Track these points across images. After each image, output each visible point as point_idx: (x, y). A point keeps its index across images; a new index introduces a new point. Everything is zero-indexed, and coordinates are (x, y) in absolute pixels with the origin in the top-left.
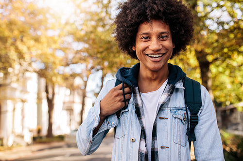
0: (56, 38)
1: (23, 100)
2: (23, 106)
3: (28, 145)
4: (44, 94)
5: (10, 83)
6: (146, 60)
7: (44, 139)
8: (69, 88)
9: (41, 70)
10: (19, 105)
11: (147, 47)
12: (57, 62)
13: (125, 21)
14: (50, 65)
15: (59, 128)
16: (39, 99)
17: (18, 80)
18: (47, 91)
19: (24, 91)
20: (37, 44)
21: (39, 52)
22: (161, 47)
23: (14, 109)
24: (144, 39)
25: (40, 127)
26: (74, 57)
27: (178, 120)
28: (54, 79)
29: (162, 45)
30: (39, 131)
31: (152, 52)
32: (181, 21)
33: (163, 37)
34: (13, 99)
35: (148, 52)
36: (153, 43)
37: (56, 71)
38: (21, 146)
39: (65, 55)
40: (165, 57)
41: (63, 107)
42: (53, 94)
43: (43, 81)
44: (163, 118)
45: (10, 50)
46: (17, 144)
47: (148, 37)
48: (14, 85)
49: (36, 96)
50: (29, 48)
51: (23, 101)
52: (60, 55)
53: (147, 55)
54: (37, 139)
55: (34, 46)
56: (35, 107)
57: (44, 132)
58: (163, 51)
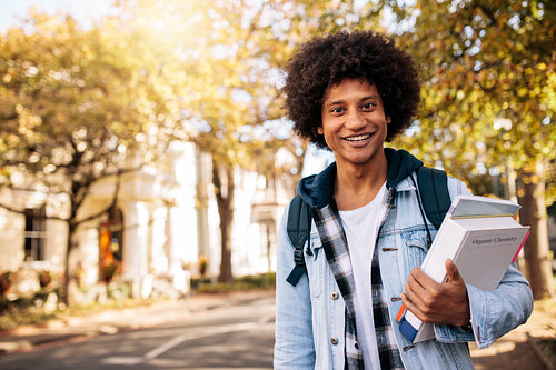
0: (232, 62)
1: (170, 200)
2: (168, 214)
3: (183, 297)
4: (211, 189)
5: (141, 166)
6: (343, 147)
7: (215, 285)
8: (264, 174)
9: (202, 135)
10: (161, 212)
11: (343, 126)
12: (236, 116)
13: (300, 86)
14: (221, 123)
15: (245, 261)
16: (201, 198)
17: (155, 159)
18: (217, 182)
19: (170, 182)
20: (191, 80)
21: (198, 96)
22: (365, 123)
23: (151, 222)
24: (335, 113)
25: (205, 258)
26: (271, 105)
27: (417, 250)
28: (231, 154)
29: (368, 121)
30: (203, 268)
31: (352, 133)
32: (394, 76)
33: (367, 107)
34: (148, 200)
35: (345, 133)
36: (350, 117)
37: (235, 137)
38: (167, 298)
39: (253, 100)
40: (374, 138)
41: (252, 214)
42: (231, 188)
43: (207, 159)
44: (388, 250)
45: (138, 96)
46: (160, 293)
47: (342, 109)
48: (149, 170)
49: (194, 192)
50: (175, 90)
51: (168, 204)
52: (242, 99)
53: (345, 139)
54: (199, 285)
55: (186, 84)
56: (194, 215)
57: (214, 270)
58: (370, 130)
